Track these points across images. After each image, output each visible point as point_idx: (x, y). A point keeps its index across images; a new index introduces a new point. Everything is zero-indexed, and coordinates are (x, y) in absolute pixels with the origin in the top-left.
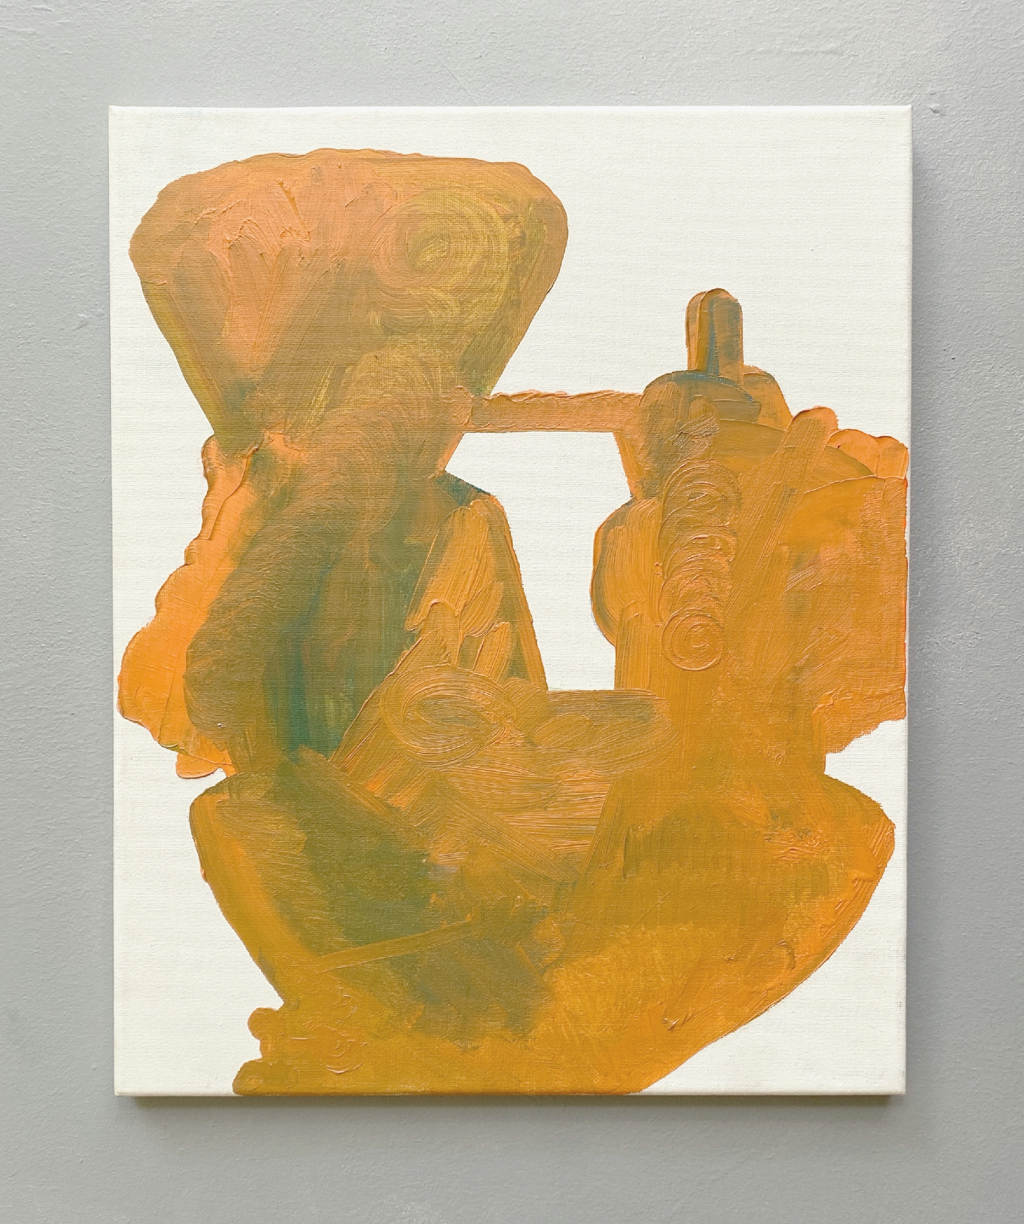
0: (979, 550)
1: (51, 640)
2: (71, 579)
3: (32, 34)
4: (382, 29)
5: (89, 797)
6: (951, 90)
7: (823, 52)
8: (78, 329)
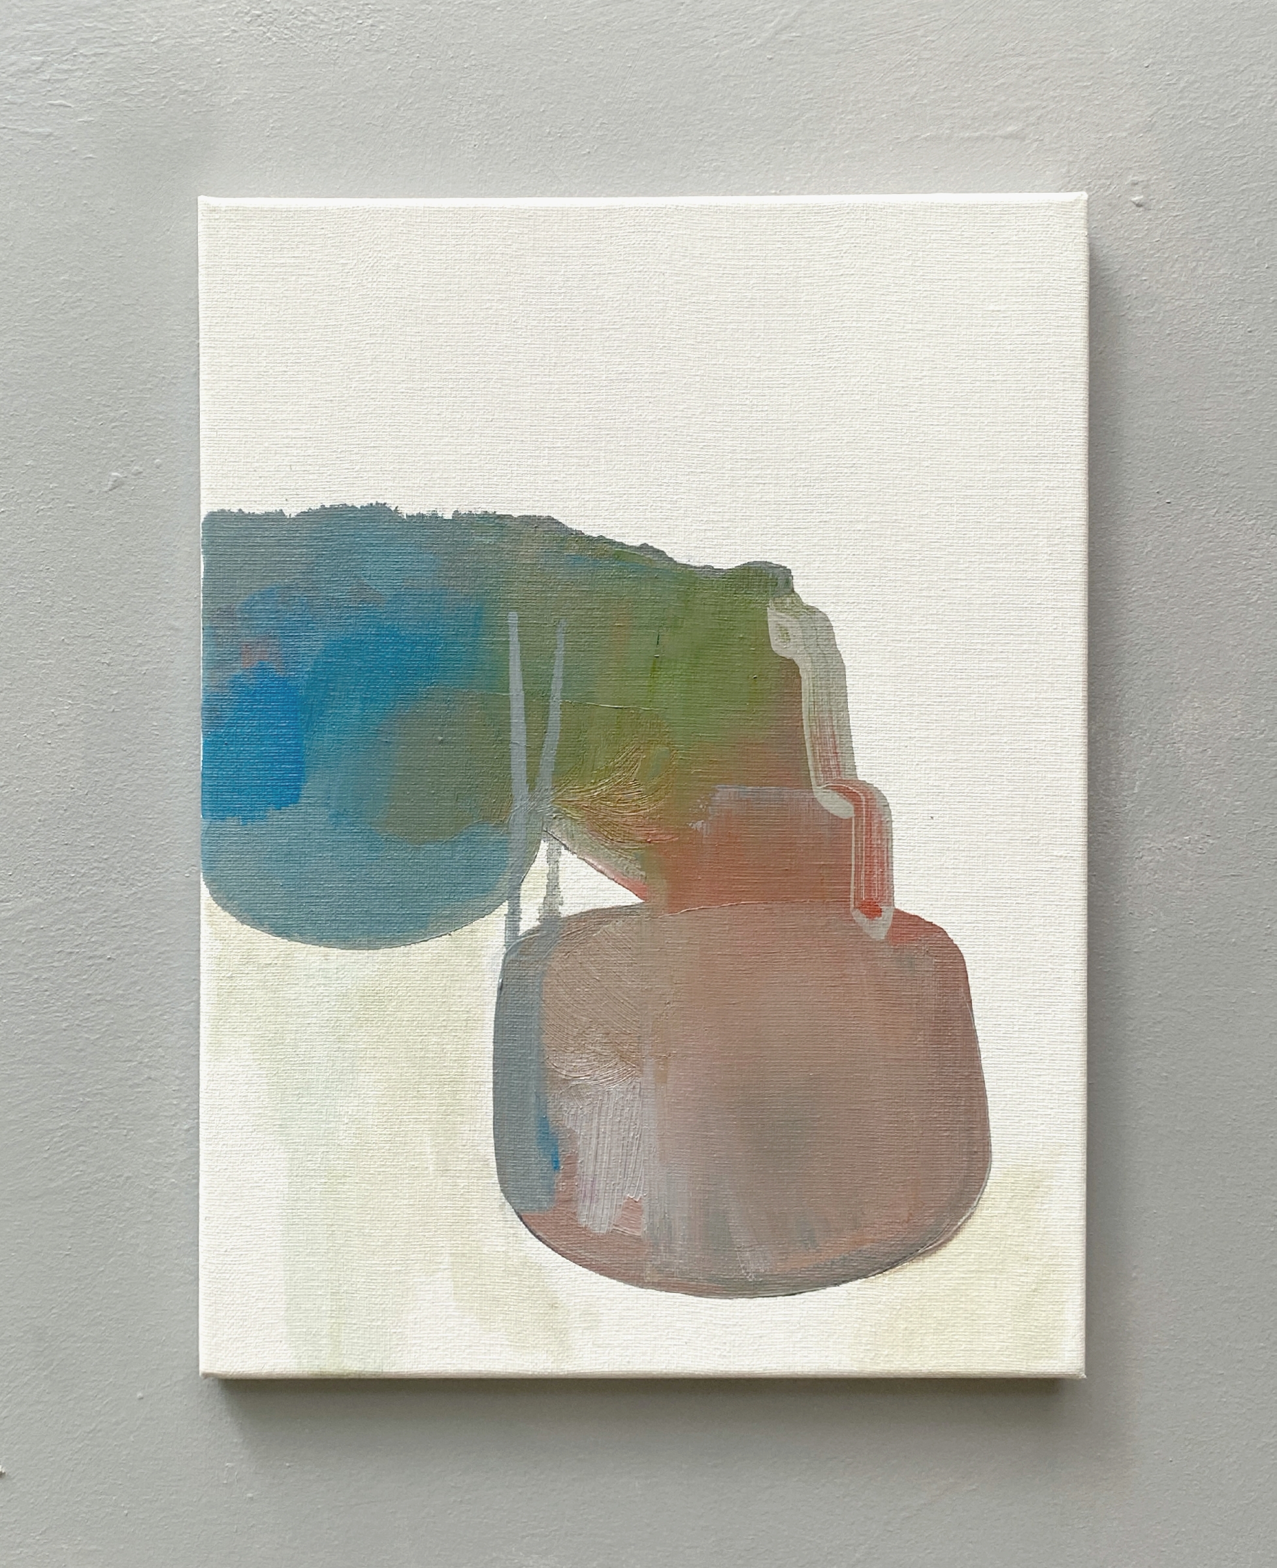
0: (1207, 734)
1: (82, 868)
2: (106, 792)
3: (48, 136)
4: (470, 121)
5: (130, 1061)
6: (1157, 179)
7: (1001, 137)
8: (110, 490)
